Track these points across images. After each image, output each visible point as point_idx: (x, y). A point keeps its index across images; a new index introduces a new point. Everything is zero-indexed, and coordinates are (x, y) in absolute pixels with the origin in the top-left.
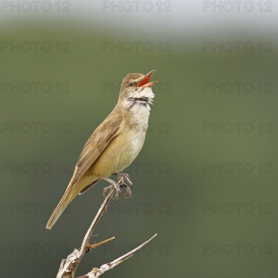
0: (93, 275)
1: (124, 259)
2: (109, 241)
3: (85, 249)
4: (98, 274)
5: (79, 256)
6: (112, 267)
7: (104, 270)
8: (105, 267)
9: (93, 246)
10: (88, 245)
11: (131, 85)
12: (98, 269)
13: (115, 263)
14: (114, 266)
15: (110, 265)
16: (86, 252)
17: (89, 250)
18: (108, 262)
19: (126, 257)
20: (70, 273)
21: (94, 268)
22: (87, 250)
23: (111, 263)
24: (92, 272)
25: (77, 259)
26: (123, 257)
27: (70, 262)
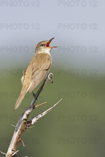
1: (48, 111)
5: (29, 112)
6: (43, 116)
8: (40, 116)
11: (42, 45)
13: (44, 113)
14: (43, 115)
18: (41, 113)
19: (49, 111)
23: (42, 114)
26: (47, 110)
27: (26, 114)
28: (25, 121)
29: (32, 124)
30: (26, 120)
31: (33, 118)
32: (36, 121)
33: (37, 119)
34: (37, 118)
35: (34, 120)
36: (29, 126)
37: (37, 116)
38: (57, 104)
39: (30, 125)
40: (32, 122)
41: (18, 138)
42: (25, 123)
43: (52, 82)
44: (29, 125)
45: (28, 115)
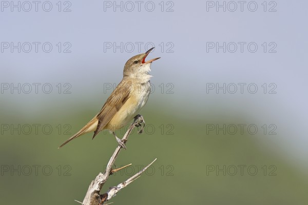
1: (133, 179)
5: (105, 179)
6: (126, 186)
8: (121, 186)
9: (115, 170)
11: (136, 62)
13: (128, 182)
14: (127, 184)
15: (123, 184)
17: (111, 173)
18: (123, 181)
19: (135, 178)
23: (125, 182)
26: (133, 177)
27: (99, 183)
28: (96, 194)
29: (108, 199)
30: (98, 192)
31: (110, 188)
32: (115, 194)
33: (117, 191)
34: (116, 189)
35: (111, 193)
36: (103, 203)
37: (117, 186)
38: (148, 166)
39: (105, 201)
40: (109, 196)
42: (97, 197)
43: (141, 132)
44: (103, 200)
45: (101, 185)
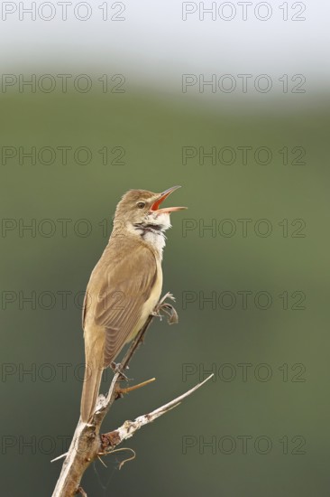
0: (125, 431)
1: (167, 408)
2: (148, 384)
3: (113, 394)
4: (132, 430)
5: (105, 404)
6: (151, 420)
7: (141, 424)
8: (142, 420)
9: (125, 391)
10: (118, 389)
11: (142, 206)
12: (132, 423)
13: (155, 414)
14: (154, 418)
15: (149, 417)
16: (116, 399)
17: (119, 396)
18: (146, 412)
19: (170, 406)
20: (93, 429)
21: (127, 422)
22: (117, 396)
23: (150, 414)
24: (124, 426)
25: (103, 409)
41: (70, 485)
